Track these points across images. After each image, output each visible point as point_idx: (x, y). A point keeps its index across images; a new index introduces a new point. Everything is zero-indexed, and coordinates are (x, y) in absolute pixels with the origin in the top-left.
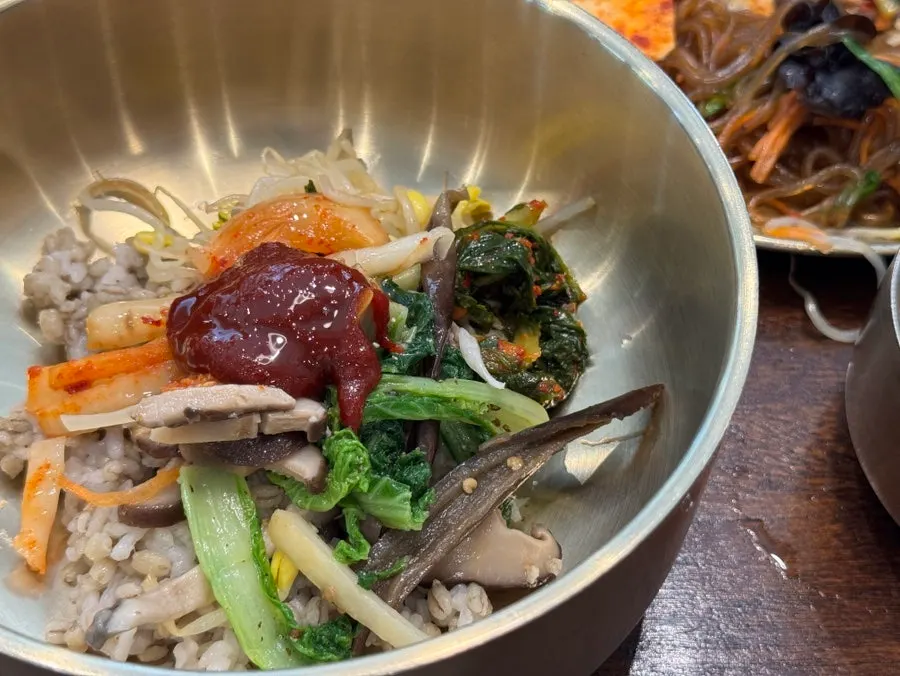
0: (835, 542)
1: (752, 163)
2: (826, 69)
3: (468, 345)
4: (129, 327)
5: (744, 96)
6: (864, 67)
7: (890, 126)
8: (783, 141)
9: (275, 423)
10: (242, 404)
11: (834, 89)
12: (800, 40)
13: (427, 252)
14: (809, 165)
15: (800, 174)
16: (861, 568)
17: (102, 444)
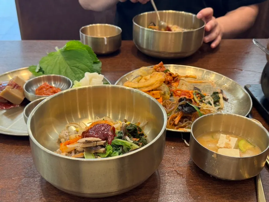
0: (190, 173)
1: (175, 121)
2: (185, 107)
3: (127, 138)
4: (76, 137)
6: (191, 106)
7: (197, 116)
8: (179, 118)
9: (98, 144)
10: (94, 140)
11: (186, 109)
12: (181, 103)
13: (121, 125)
15: (183, 123)
16: (194, 176)
17: (71, 154)
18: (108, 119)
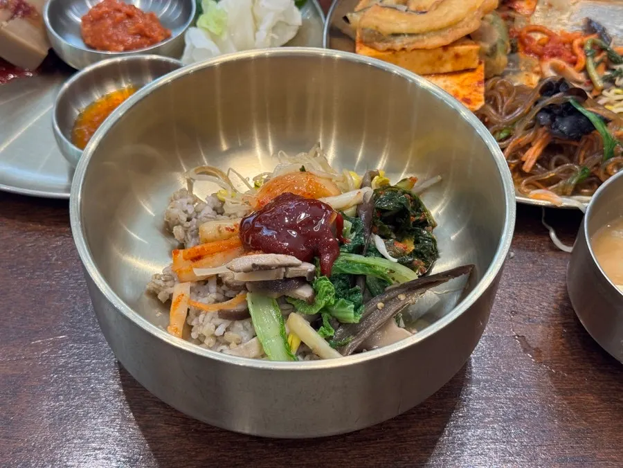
0: (561, 347)
1: (524, 162)
2: (561, 115)
3: (380, 243)
4: (220, 232)
5: (519, 129)
6: (581, 114)
7: (595, 144)
8: (539, 152)
9: (292, 272)
10: (278, 263)
11: (565, 126)
12: (548, 101)
13: (360, 198)
14: (553, 164)
15: (548, 169)
16: (573, 360)
17: (205, 287)
18: (317, 169)
